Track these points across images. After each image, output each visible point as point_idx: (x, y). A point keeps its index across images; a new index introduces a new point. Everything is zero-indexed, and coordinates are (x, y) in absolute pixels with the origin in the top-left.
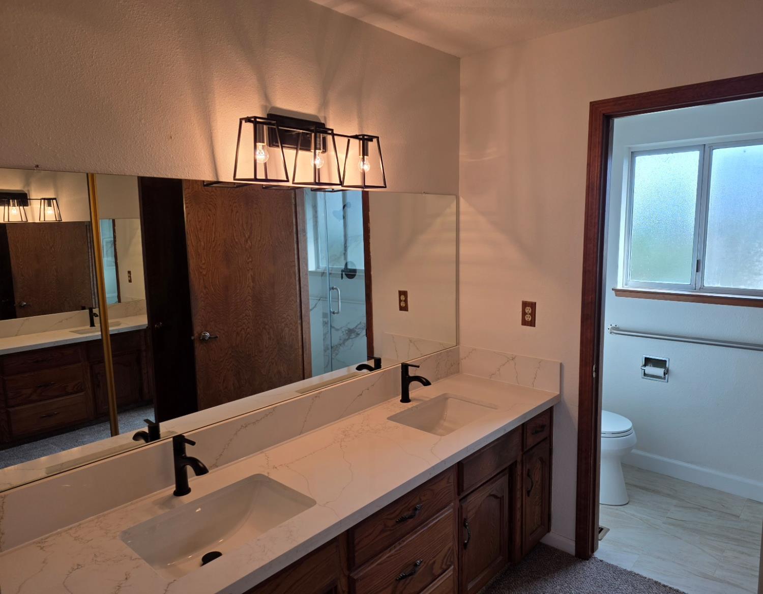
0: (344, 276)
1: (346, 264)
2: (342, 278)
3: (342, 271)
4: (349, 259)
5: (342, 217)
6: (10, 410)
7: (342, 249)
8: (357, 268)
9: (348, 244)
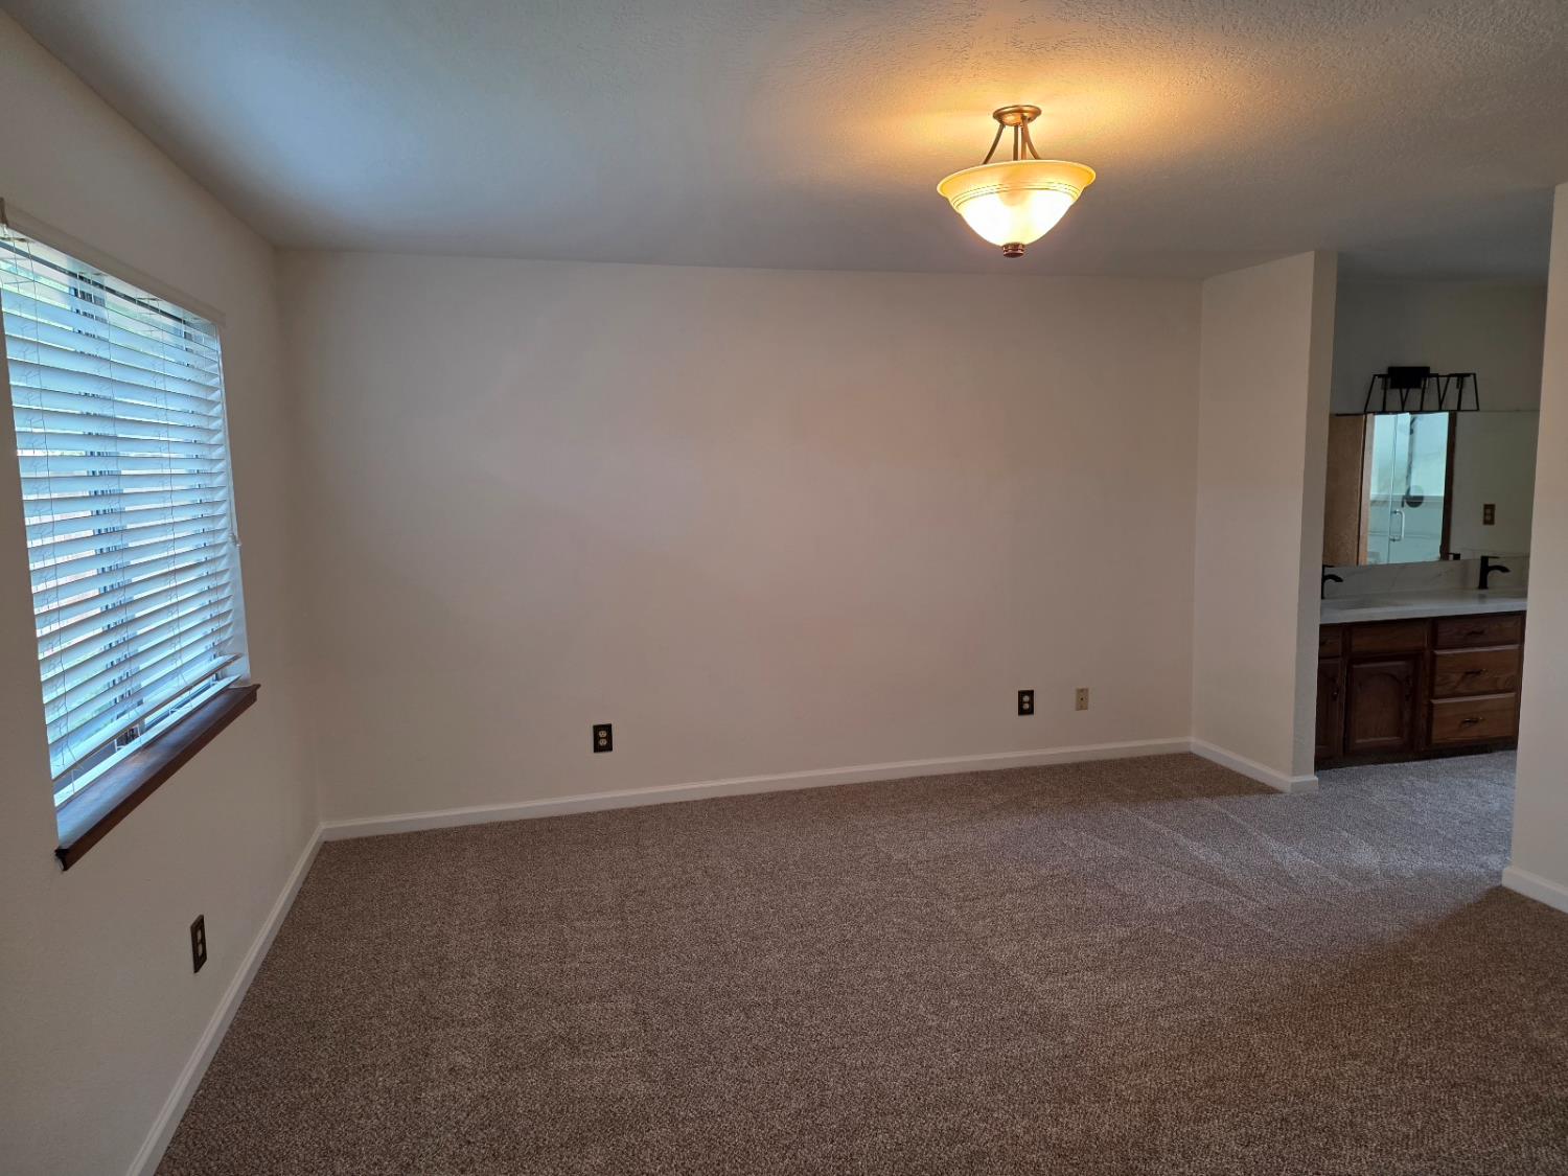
0: (1405, 504)
1: (1408, 491)
2: (1403, 505)
3: (1404, 497)
4: (1414, 482)
5: (1408, 431)
6: (1435, 702)
7: (1405, 471)
8: (1425, 494)
9: (1414, 464)
